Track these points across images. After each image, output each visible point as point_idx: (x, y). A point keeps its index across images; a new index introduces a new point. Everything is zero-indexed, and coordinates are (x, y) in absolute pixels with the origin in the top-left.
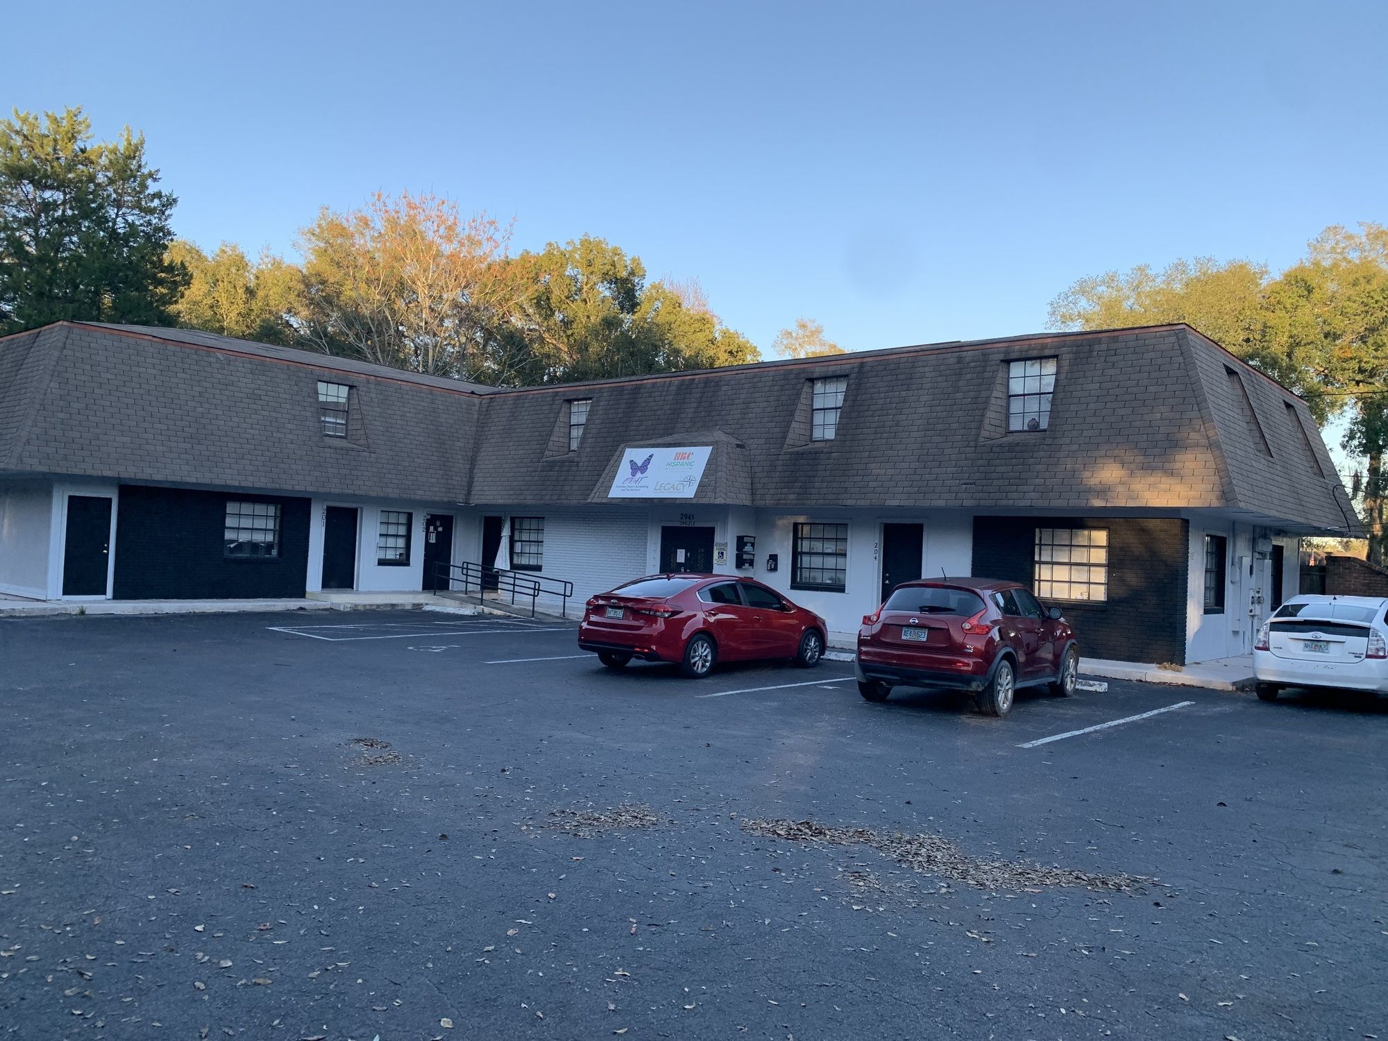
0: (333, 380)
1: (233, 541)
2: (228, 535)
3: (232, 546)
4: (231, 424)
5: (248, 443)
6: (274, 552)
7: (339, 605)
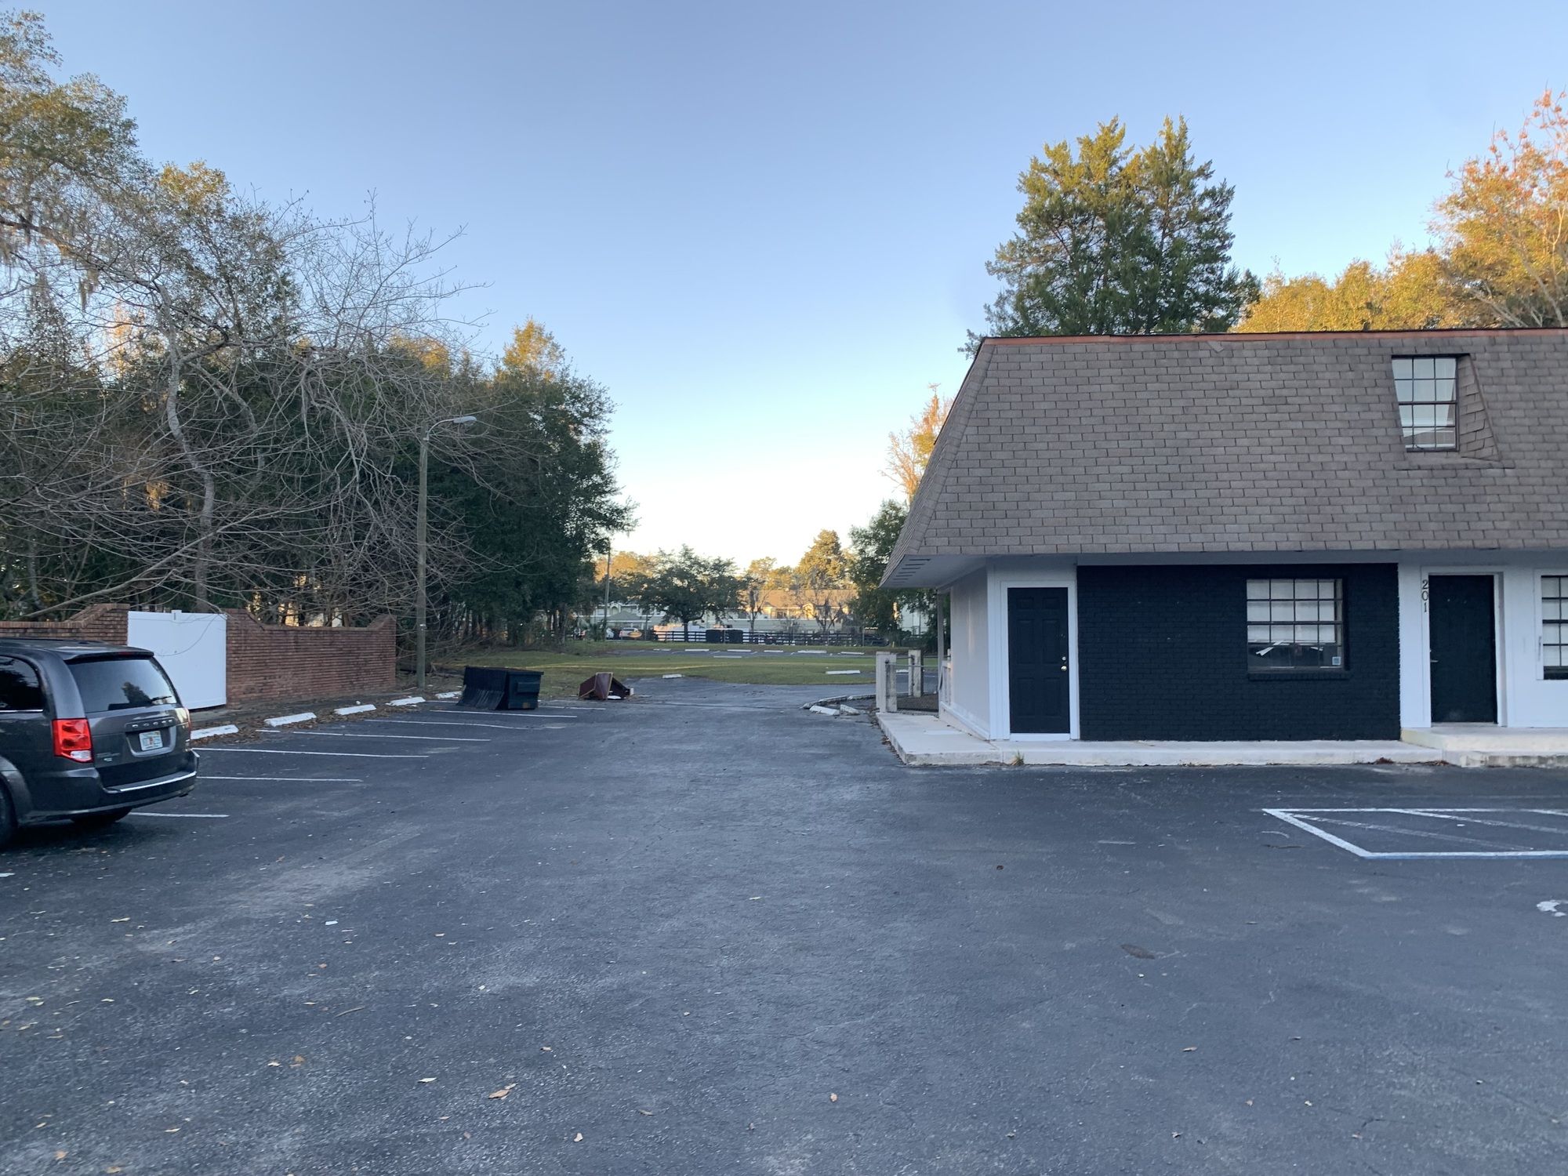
0: (1420, 352)
1: (1262, 646)
2: (1255, 635)
3: (1263, 653)
4: (1236, 450)
5: (1266, 478)
6: (1337, 661)
7: (1458, 755)
